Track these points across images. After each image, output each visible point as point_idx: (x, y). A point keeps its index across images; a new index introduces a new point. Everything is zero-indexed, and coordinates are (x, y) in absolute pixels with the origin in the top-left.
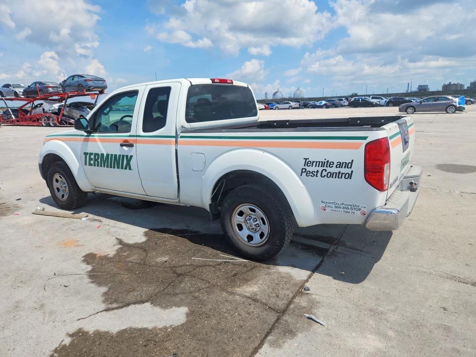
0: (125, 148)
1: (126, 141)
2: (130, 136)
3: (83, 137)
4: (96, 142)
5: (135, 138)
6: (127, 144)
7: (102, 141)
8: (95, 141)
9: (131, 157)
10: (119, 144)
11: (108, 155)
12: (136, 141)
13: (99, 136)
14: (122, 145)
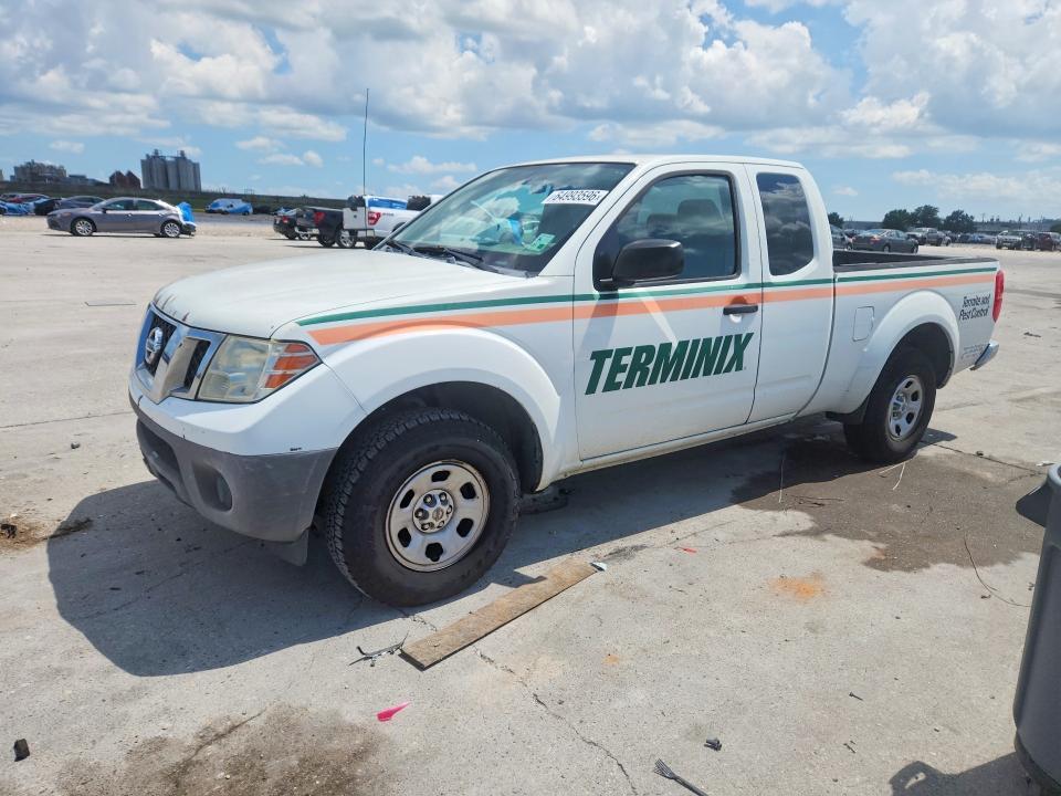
0: (735, 319)
1: (739, 300)
2: (749, 286)
3: (593, 303)
4: (647, 311)
5: (759, 290)
6: (739, 307)
7: (664, 306)
8: (641, 309)
9: (749, 336)
10: (721, 309)
11: (683, 345)
12: (762, 298)
13: (652, 294)
14: (727, 312)
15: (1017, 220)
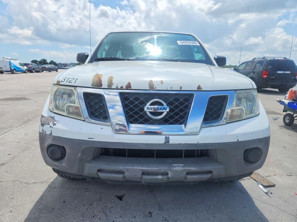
15: (65, 63)
